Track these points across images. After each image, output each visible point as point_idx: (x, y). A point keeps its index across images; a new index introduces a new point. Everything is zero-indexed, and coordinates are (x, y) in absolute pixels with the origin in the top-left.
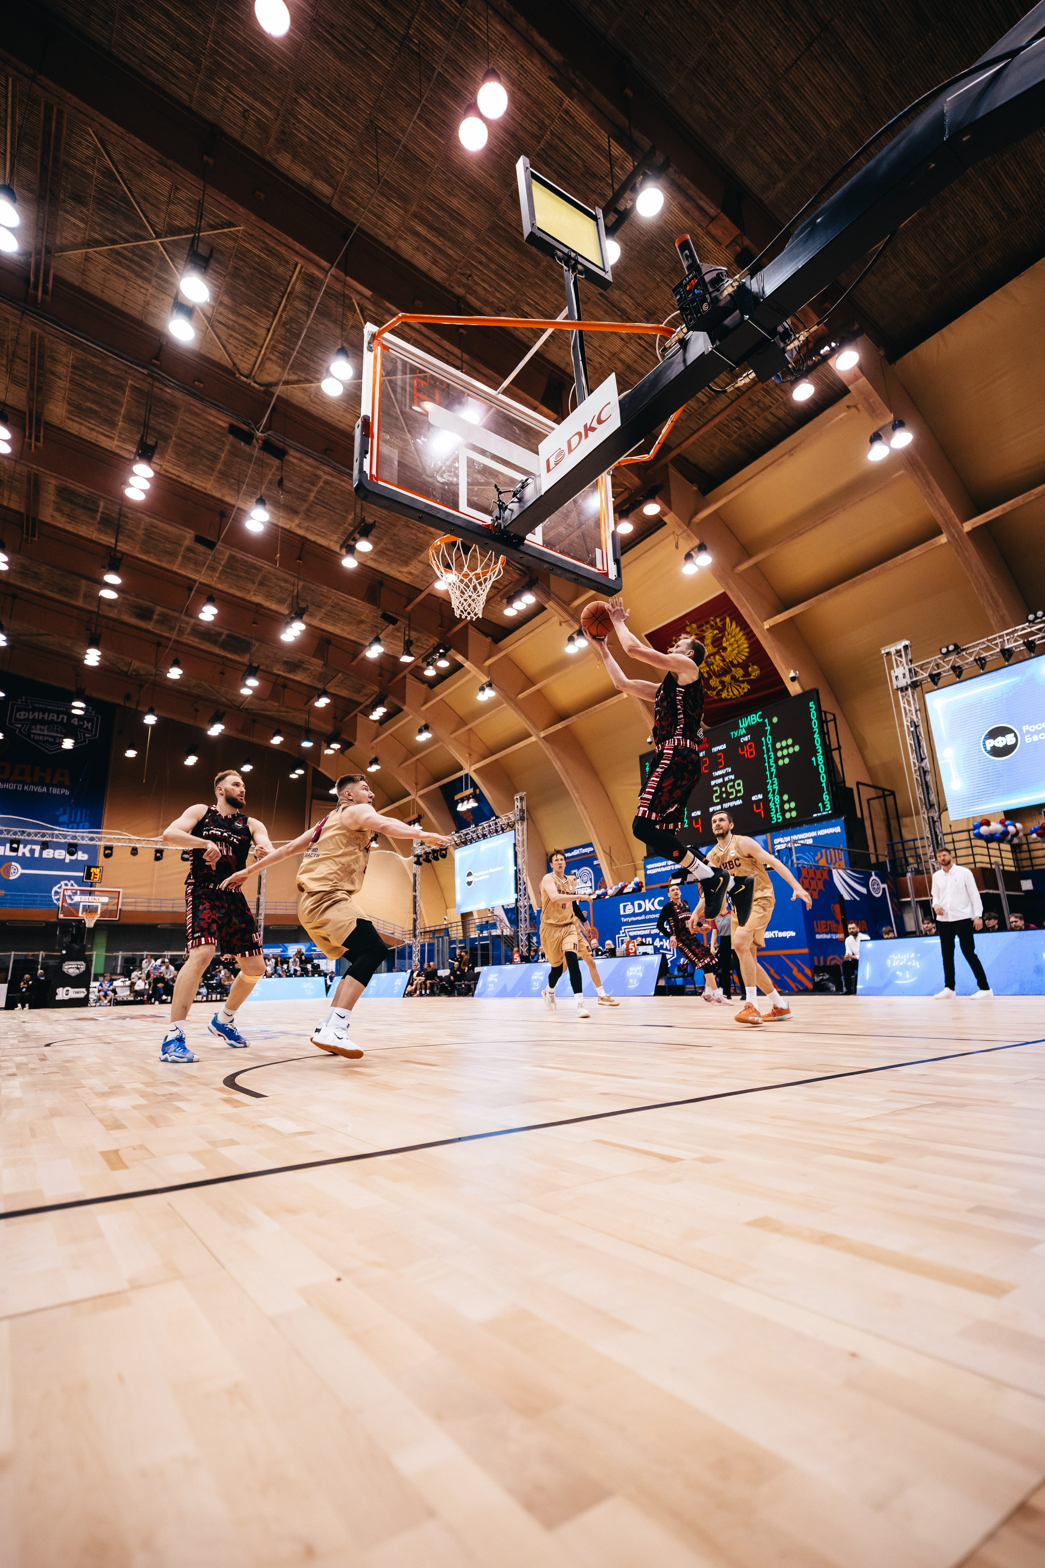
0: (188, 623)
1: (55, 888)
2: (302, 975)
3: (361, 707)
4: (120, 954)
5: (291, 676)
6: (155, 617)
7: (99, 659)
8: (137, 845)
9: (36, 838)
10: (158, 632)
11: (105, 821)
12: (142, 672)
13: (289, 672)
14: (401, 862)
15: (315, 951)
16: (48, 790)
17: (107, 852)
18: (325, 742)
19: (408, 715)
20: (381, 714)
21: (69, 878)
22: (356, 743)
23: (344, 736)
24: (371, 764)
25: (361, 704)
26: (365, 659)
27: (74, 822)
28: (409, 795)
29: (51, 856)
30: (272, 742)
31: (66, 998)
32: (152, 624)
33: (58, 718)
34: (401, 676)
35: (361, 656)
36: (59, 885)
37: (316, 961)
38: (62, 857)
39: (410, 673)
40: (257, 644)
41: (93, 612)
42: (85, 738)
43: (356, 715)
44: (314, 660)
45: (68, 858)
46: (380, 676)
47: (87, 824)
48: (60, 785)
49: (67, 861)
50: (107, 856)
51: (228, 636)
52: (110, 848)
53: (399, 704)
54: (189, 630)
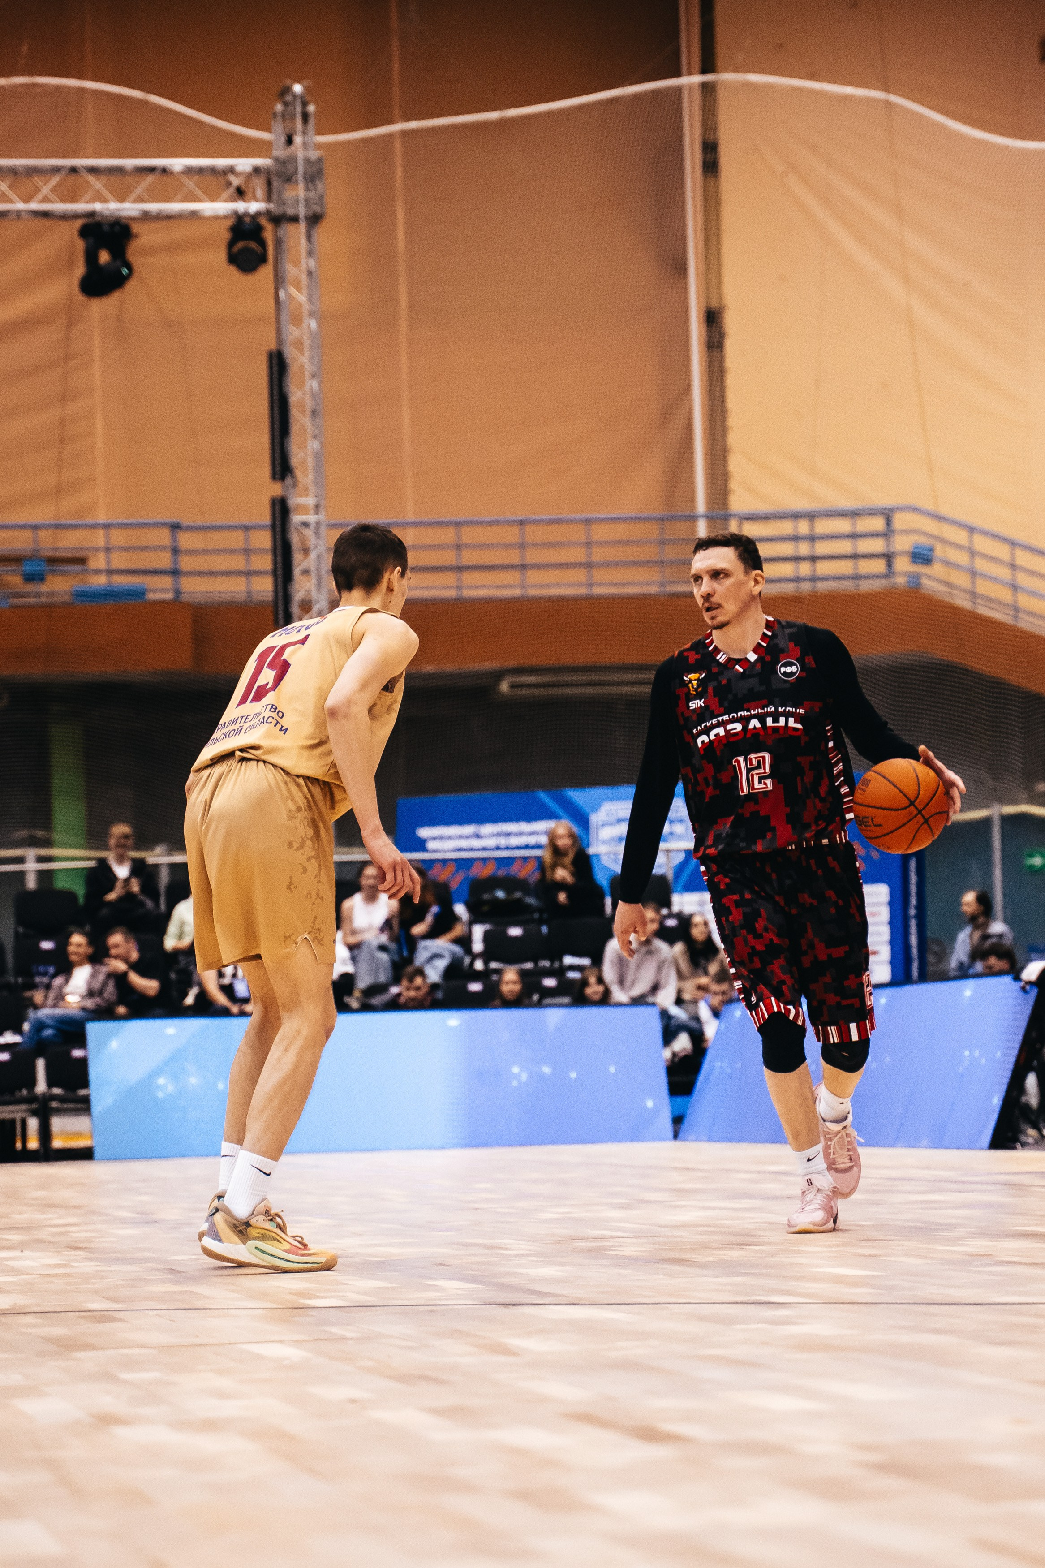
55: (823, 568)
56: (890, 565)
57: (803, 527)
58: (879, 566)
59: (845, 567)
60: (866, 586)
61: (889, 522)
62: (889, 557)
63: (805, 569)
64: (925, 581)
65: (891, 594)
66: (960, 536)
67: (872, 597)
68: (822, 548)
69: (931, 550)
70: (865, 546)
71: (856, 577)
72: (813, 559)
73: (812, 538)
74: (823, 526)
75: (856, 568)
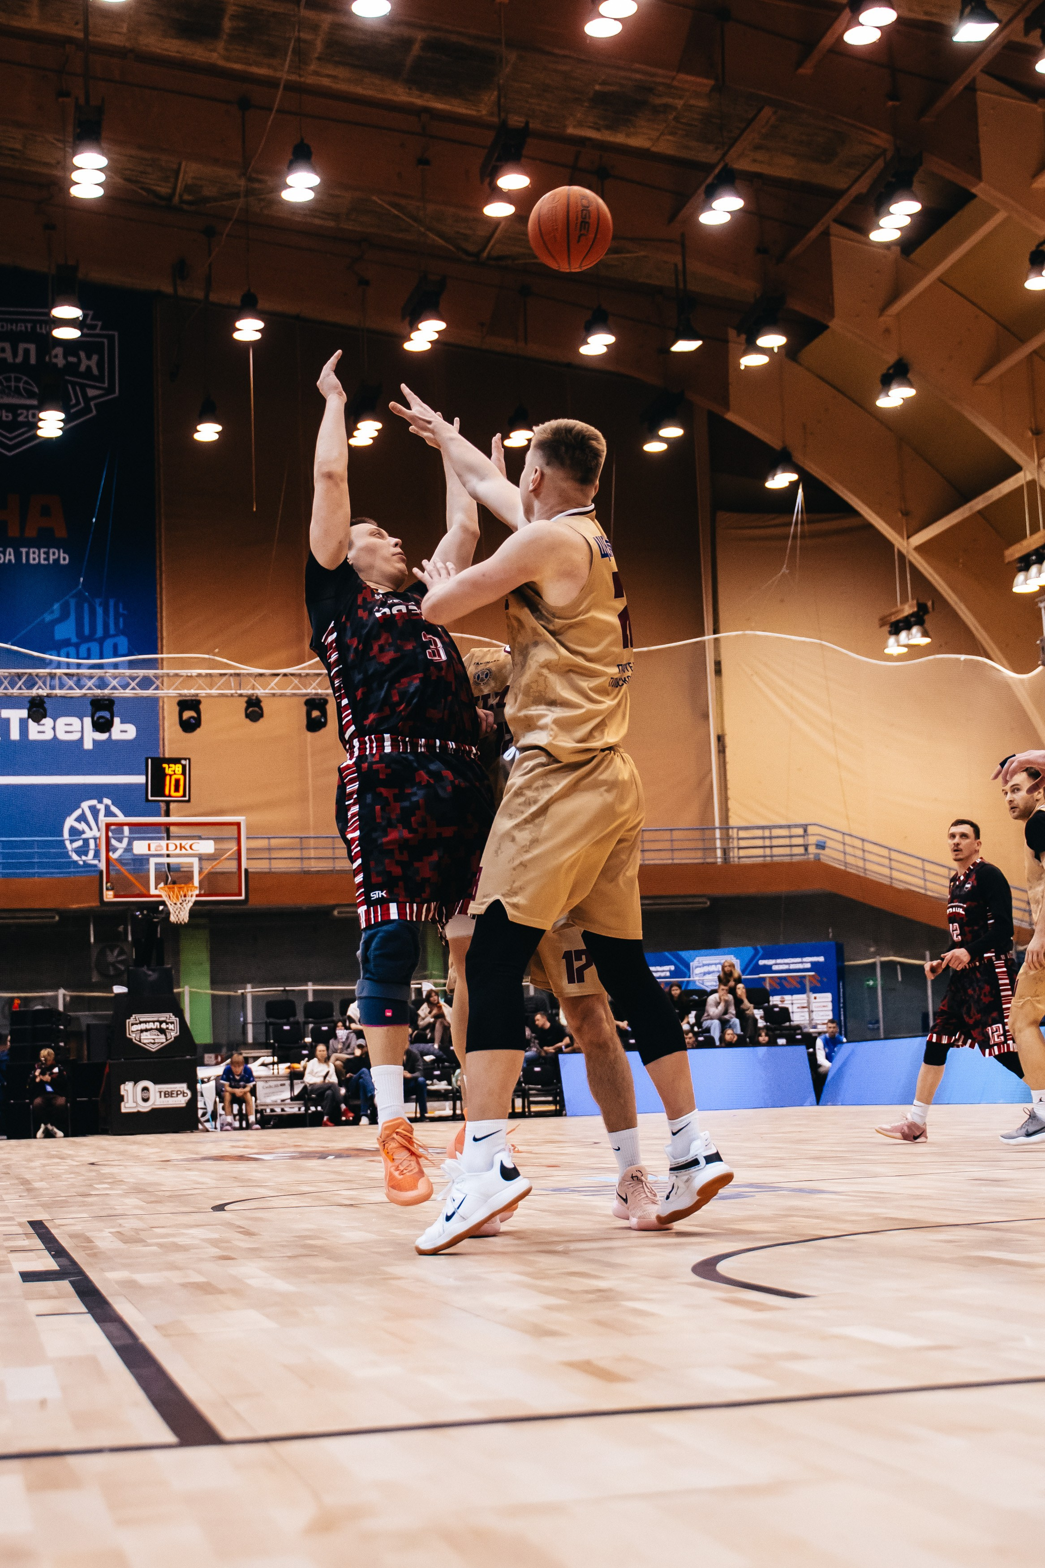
0: (315, 28)
1: (70, 822)
2: (740, 1042)
3: (840, 206)
4: (249, 990)
5: (619, 138)
6: (227, 24)
7: (102, 177)
8: (260, 692)
9: (15, 691)
10: (237, 66)
11: (166, 631)
12: (209, 191)
13: (612, 127)
14: (1006, 686)
15: (768, 969)
16: (18, 555)
17: (187, 714)
18: (739, 331)
19: (994, 211)
20: (907, 221)
21: (98, 792)
22: (835, 324)
23: (797, 305)
24: (886, 382)
25: (838, 194)
26: (842, 50)
27: (91, 638)
28: (1017, 468)
29: (48, 736)
30: (584, 350)
31: (145, 1107)
32: (221, 45)
33: (15, 354)
34: (958, 86)
35: (828, 41)
36: (78, 812)
37: (775, 1000)
38: (76, 736)
39: (988, 71)
40: (512, 56)
41: (70, 40)
42: (87, 400)
43: (826, 234)
44: (686, 79)
45: (91, 737)
46: (893, 96)
47: (123, 642)
48: (44, 540)
49: (88, 745)
50: (189, 726)
51: (428, 45)
52: (189, 704)
53: (960, 178)
54: (319, 45)
55: (776, 851)
56: (806, 849)
57: (767, 833)
58: (801, 850)
59: (787, 851)
60: (796, 859)
61: (805, 831)
62: (806, 847)
63: (768, 851)
64: (821, 857)
65: (806, 863)
66: (839, 837)
67: (799, 863)
68: (775, 842)
69: (825, 843)
70: (795, 841)
71: (791, 855)
72: (771, 847)
73: (771, 838)
74: (776, 832)
75: (791, 850)
